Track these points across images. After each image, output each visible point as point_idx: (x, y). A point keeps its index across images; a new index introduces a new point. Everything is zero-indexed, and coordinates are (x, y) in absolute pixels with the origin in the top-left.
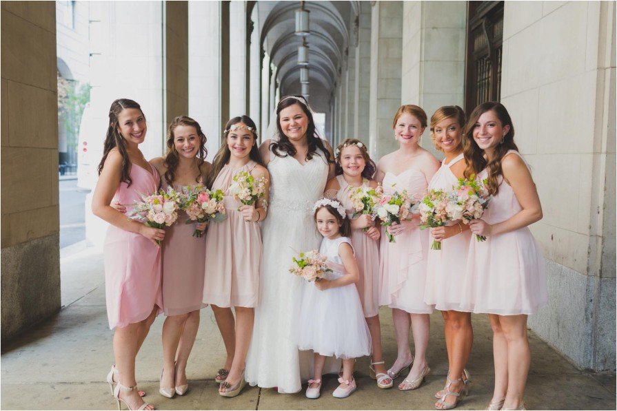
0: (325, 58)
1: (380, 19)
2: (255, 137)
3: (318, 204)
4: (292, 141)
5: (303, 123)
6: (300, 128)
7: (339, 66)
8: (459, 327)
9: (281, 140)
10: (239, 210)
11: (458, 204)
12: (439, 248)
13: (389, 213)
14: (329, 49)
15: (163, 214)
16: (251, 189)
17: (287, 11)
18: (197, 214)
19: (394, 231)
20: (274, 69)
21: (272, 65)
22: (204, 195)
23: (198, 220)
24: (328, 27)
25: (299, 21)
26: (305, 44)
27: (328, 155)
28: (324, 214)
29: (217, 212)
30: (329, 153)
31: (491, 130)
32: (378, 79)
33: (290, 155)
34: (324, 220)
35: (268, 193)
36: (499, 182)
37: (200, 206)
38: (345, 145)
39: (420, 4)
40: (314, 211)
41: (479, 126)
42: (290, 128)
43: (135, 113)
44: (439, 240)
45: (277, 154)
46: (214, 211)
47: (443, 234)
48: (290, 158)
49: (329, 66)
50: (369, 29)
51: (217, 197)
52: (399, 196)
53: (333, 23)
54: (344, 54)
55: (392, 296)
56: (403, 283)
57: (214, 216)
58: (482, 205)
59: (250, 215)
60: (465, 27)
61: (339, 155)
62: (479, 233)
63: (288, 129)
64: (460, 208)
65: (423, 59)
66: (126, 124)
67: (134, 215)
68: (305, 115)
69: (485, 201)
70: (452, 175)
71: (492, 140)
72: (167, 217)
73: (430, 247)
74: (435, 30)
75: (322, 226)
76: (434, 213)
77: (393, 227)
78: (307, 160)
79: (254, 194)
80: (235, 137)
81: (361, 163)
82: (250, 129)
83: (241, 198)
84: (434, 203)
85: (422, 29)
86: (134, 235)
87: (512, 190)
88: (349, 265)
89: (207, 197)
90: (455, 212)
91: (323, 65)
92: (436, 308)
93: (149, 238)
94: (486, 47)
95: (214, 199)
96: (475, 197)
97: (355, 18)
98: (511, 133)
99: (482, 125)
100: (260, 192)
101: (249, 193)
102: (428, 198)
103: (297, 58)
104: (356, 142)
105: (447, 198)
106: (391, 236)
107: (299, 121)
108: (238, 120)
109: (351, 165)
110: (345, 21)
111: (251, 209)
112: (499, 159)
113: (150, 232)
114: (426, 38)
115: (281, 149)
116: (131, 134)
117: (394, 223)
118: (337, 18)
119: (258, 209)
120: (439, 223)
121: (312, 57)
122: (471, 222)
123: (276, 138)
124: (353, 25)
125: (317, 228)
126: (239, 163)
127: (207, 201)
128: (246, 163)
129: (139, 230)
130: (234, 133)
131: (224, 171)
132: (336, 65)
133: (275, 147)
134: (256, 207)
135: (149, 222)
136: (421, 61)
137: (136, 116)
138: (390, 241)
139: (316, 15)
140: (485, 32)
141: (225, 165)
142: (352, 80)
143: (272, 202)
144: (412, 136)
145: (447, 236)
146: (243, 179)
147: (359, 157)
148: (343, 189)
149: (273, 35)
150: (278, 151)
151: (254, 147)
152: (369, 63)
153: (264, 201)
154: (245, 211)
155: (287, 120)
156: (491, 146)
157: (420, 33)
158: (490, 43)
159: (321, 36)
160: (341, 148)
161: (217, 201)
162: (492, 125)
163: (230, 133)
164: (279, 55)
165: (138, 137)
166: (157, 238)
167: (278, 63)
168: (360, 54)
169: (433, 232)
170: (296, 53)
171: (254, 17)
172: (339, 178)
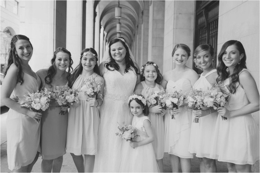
0: (128, 30)
1: (153, 11)
2: (97, 60)
3: (131, 98)
4: (117, 62)
5: (123, 52)
6: (121, 55)
7: (134, 33)
8: (210, 167)
9: (111, 62)
10: (87, 101)
11: (211, 97)
12: (198, 122)
13: (173, 103)
14: (130, 26)
15: (39, 104)
16: (93, 88)
17: (111, 8)
18: (63, 102)
19: (175, 113)
20: (106, 34)
21: (105, 32)
22: (67, 91)
23: (63, 106)
24: (129, 16)
25: (117, 12)
26: (120, 23)
27: (137, 70)
28: (134, 103)
29: (74, 102)
30: (137, 69)
31: (233, 56)
32: (152, 38)
33: (116, 69)
34: (134, 106)
35: (103, 91)
36: (237, 86)
37: (65, 98)
38: (147, 65)
39: (174, 1)
40: (129, 102)
41: (226, 53)
42: (116, 55)
43: (25, 42)
44: (197, 118)
45: (109, 69)
46: (72, 101)
47: (200, 114)
48: (116, 71)
49: (130, 33)
50: (148, 16)
51: (75, 93)
52: (178, 94)
53: (132, 14)
54: (136, 28)
55: (171, 147)
56: (177, 141)
57: (72, 104)
58: (225, 98)
59: (94, 103)
60: (194, 13)
61: (143, 70)
62: (223, 115)
63: (115, 55)
64: (212, 100)
65: (175, 28)
66: (20, 49)
67: (24, 104)
68: (124, 48)
69: (227, 96)
70: (207, 82)
71: (233, 61)
72: (42, 106)
73: (193, 121)
74: (180, 15)
75: (133, 110)
76: (196, 103)
77: (174, 111)
78: (125, 72)
79: (95, 91)
80: (86, 59)
81: (155, 74)
82: (94, 55)
83: (88, 94)
84: (196, 97)
85: (174, 14)
86: (24, 116)
87: (244, 91)
88: (149, 132)
89: (69, 93)
90: (209, 102)
91: (127, 32)
92: (197, 156)
93: (32, 118)
94: (205, 22)
95: (73, 95)
96: (221, 93)
97: (142, 12)
98: (244, 59)
99: (228, 53)
100: (99, 90)
101: (93, 91)
102: (193, 94)
103: (116, 29)
104: (152, 63)
105: (205, 94)
106: (173, 115)
107: (121, 51)
108: (88, 50)
109: (150, 76)
110: (137, 13)
111: (94, 100)
112: (238, 73)
113: (33, 114)
114: (177, 18)
115: (111, 66)
116: (23, 55)
117: (175, 108)
118: (134, 12)
119: (98, 100)
120: (199, 108)
121: (122, 29)
122: (219, 108)
123: (108, 60)
124: (141, 15)
125: (130, 110)
126: (88, 74)
127: (69, 95)
128: (91, 74)
129: (26, 113)
130: (86, 57)
131: (79, 78)
132: (132, 32)
133: (108, 65)
134: (97, 99)
135: (32, 108)
136: (174, 29)
137: (25, 44)
138: (172, 118)
139: (124, 10)
140: (204, 15)
141: (80, 75)
142: (140, 39)
143: (106, 96)
144: (183, 61)
145: (202, 115)
146: (89, 83)
147: (154, 72)
148: (145, 89)
149: (105, 19)
150: (109, 67)
151: (96, 66)
152: (148, 31)
153: (101, 95)
154: (90, 101)
155: (114, 50)
156: (232, 65)
157: (173, 16)
158: (206, 20)
159: (126, 19)
160: (144, 66)
161: (75, 95)
162: (234, 53)
163: (83, 57)
164: (108, 28)
165: (27, 57)
166: (36, 118)
167: (107, 31)
168: (144, 27)
169: (195, 113)
170: (116, 27)
171: (97, 10)
172: (143, 83)
